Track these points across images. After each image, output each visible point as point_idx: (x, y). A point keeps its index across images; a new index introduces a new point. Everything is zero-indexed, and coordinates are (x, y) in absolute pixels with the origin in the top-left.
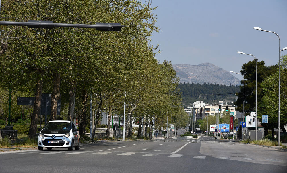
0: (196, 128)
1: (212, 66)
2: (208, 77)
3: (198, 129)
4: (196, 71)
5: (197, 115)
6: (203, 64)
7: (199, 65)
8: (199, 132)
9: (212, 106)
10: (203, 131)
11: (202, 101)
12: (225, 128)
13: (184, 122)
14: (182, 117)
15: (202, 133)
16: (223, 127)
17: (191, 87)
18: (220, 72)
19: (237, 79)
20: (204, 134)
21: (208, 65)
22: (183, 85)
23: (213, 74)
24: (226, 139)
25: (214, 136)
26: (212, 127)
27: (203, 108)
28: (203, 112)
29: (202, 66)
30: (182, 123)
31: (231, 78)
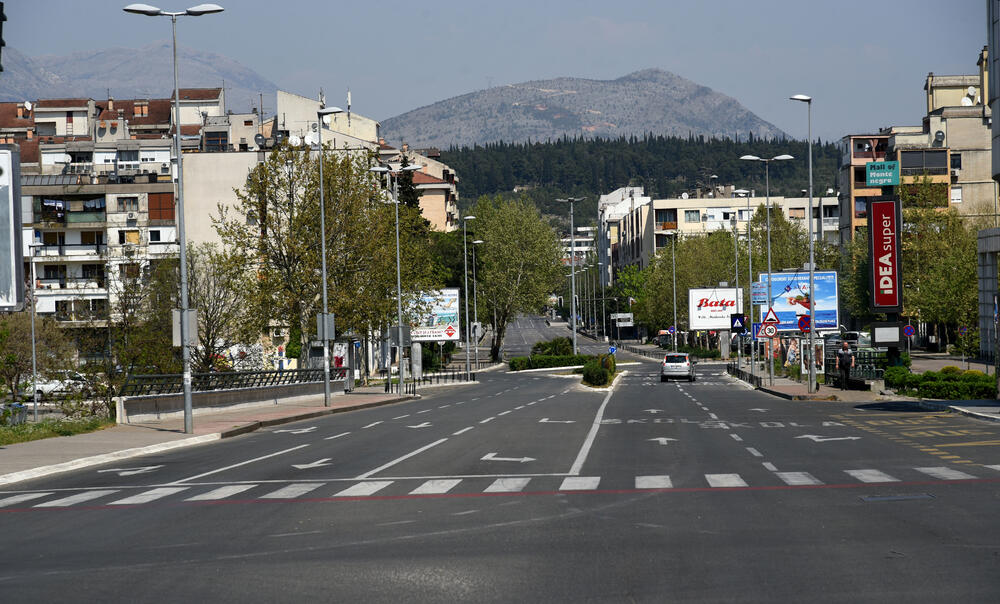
0: (613, 317)
1: (671, 79)
2: (657, 122)
3: (625, 320)
4: (611, 103)
5: (615, 253)
6: (635, 74)
7: (621, 81)
8: (629, 333)
9: (691, 197)
10: (648, 327)
11: (639, 191)
12: (806, 301)
13: (538, 282)
14: (527, 254)
15: (644, 339)
16: (794, 293)
17: (591, 153)
18: (703, 102)
19: (769, 124)
20: (654, 346)
21: (656, 79)
22: (560, 148)
23: (676, 112)
24: (868, 388)
25: (715, 355)
26: (703, 303)
27: (645, 211)
28: (643, 229)
29: (634, 81)
30: (526, 289)
31: (746, 124)
